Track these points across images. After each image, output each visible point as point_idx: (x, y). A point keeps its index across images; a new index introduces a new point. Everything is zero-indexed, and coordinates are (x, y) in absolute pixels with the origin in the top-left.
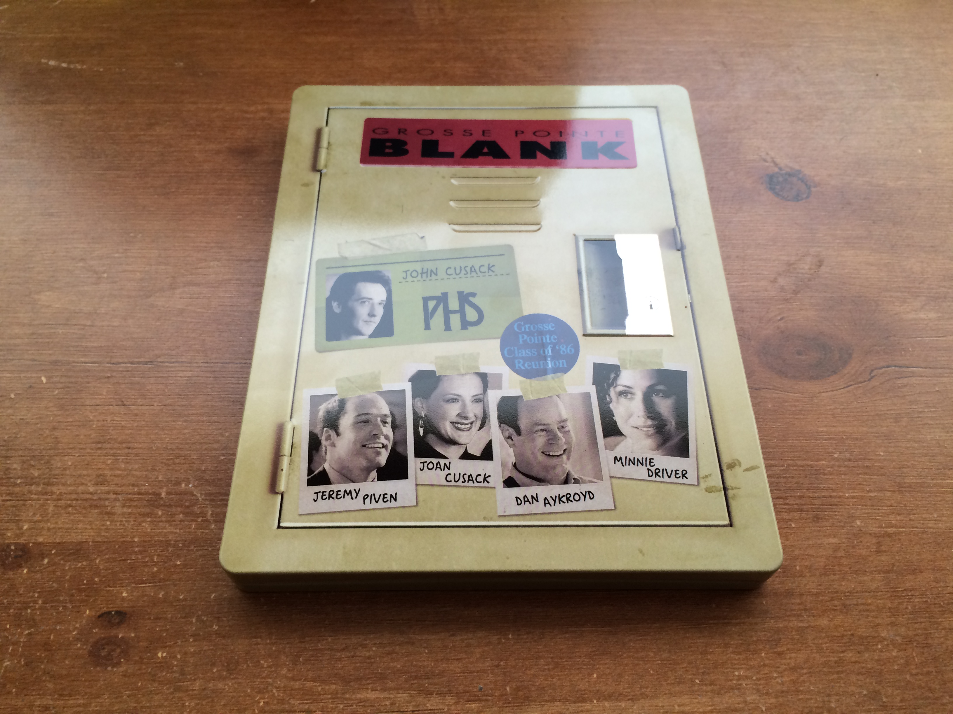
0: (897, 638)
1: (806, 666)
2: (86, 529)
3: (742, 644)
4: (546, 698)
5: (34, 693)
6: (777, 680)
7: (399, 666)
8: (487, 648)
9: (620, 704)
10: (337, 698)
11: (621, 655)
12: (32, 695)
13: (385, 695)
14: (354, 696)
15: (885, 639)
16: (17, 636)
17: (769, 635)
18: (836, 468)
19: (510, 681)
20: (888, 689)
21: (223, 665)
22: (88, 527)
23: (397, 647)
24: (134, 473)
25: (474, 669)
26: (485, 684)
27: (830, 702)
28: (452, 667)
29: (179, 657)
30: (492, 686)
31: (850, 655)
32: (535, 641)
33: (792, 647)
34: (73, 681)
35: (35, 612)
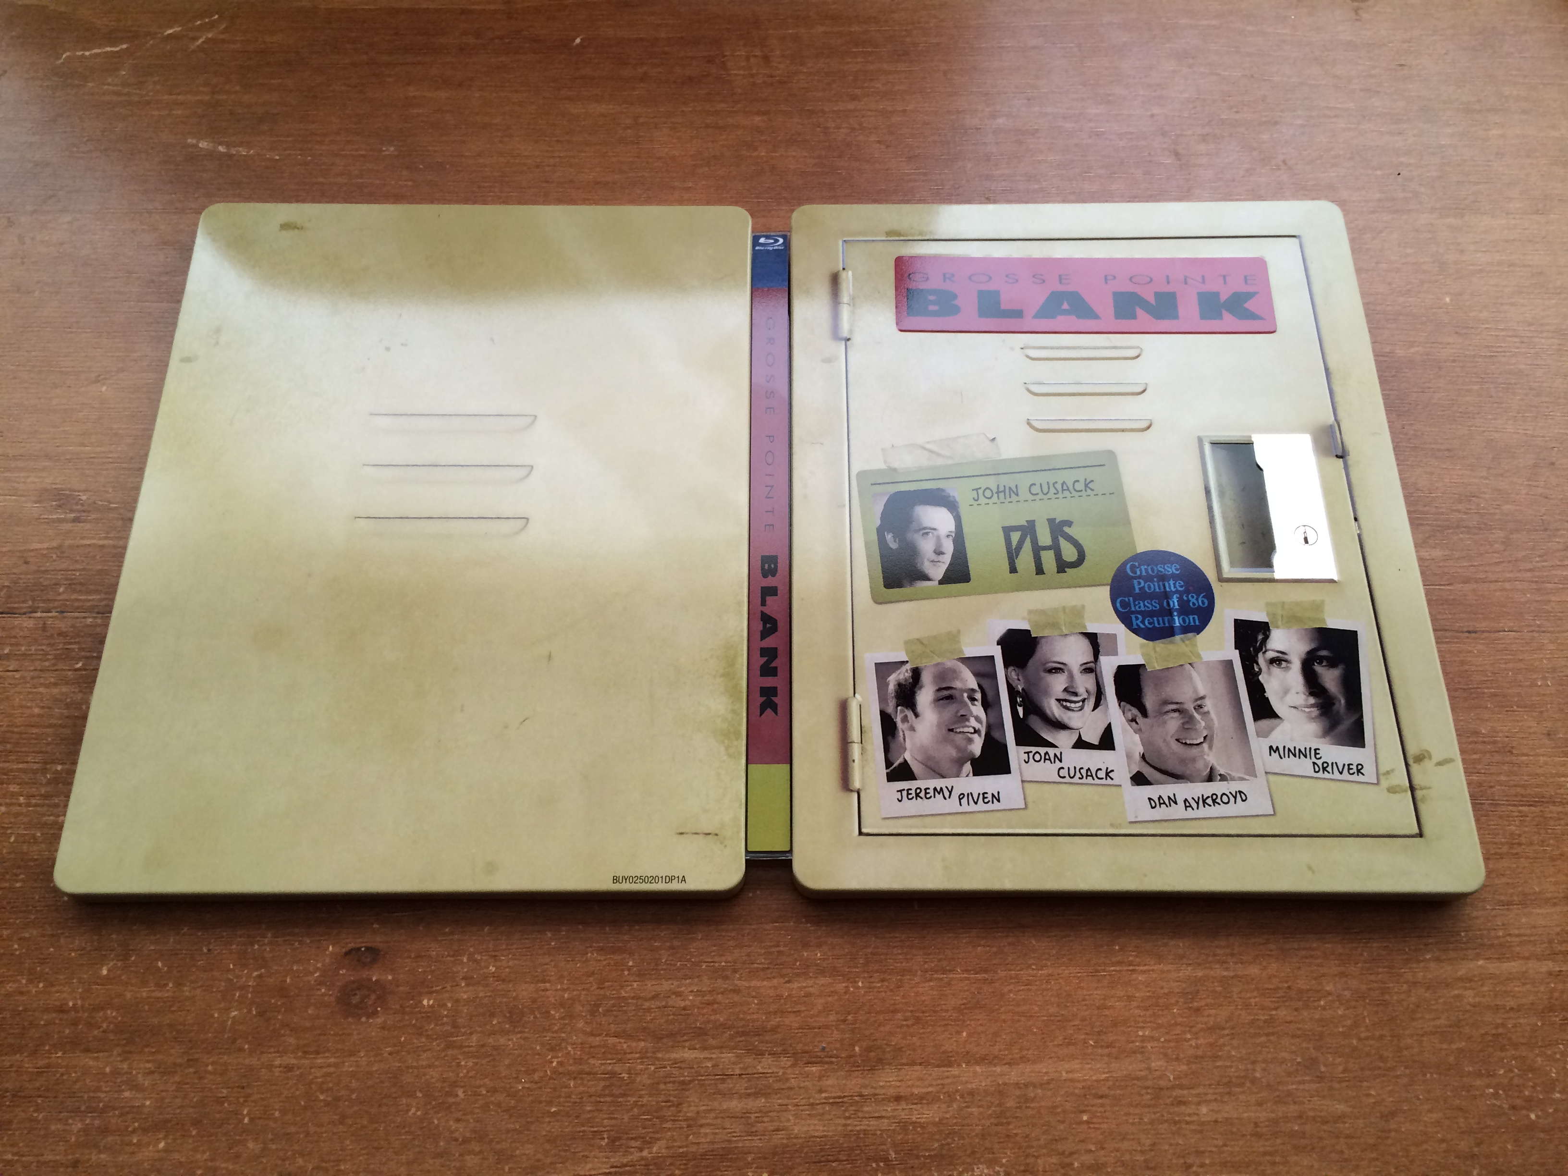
0: (1346, 993)
1: (1228, 1025)
3: (1149, 996)
4: (904, 1061)
5: (272, 1050)
6: (1190, 1043)
7: (722, 1019)
8: (830, 999)
9: (994, 1069)
10: (647, 1058)
11: (999, 1009)
12: (270, 1053)
13: (706, 1054)
14: (667, 1056)
15: (1329, 993)
16: (244, 979)
17: (1184, 985)
19: (859, 1040)
20: (1329, 1056)
21: (505, 1016)
23: (720, 996)
25: (815, 1024)
26: (829, 1043)
27: (1254, 1070)
28: (787, 1021)
29: (449, 1005)
30: (838, 1046)
31: (1284, 1013)
32: (891, 990)
33: (1212, 1001)
34: (320, 1035)
35: (263, 948)
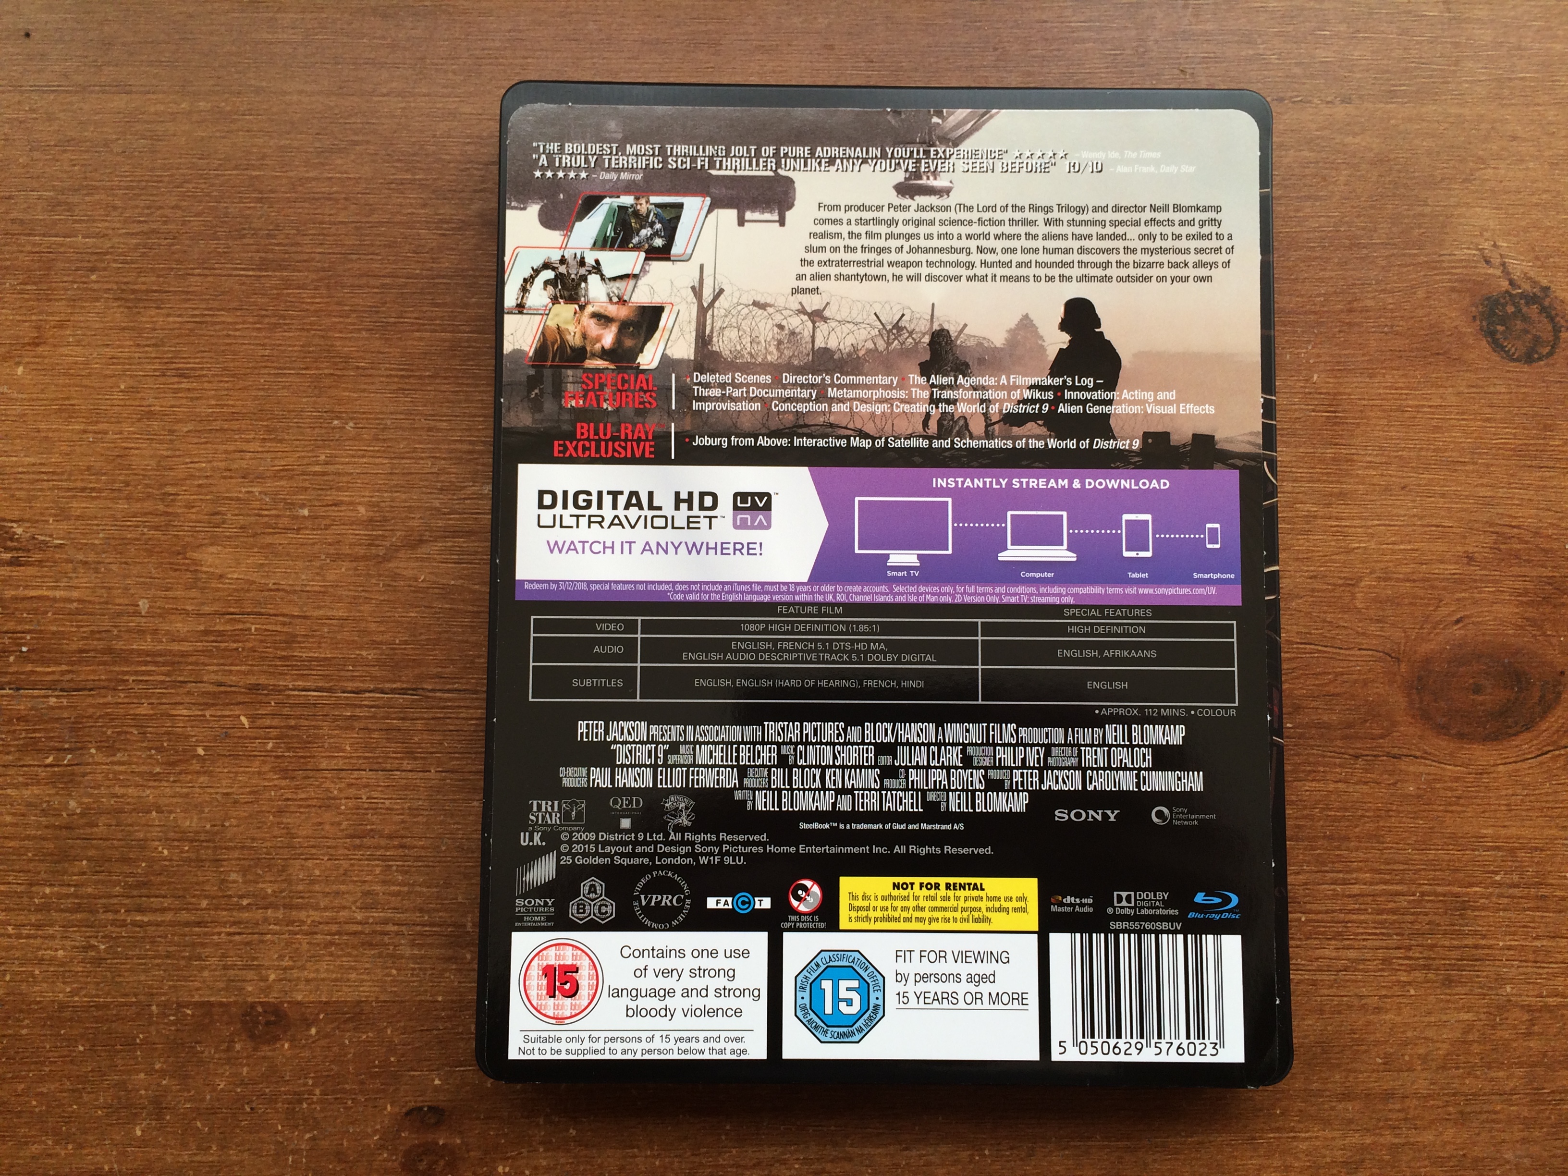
2: (363, 981)
18: (1494, 899)
22: (365, 977)
24: (418, 889)
